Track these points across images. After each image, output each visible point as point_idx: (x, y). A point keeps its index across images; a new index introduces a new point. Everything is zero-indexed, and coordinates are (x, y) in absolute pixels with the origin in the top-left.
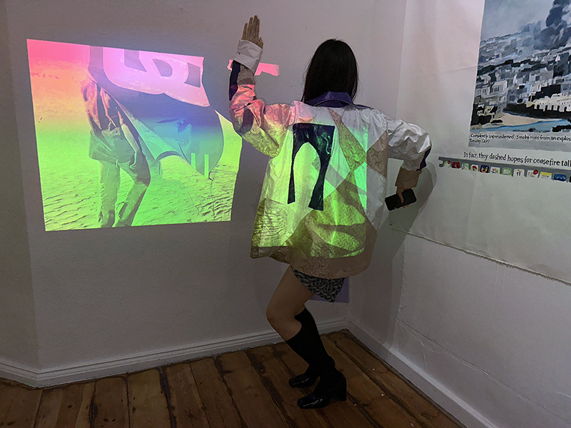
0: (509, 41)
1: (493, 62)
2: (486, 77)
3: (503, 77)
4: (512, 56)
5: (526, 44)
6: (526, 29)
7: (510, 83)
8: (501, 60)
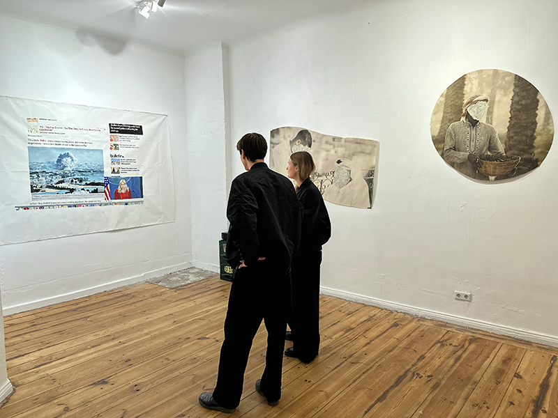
0: (43, 165)
1: (37, 171)
2: (35, 176)
3: (42, 176)
4: (45, 170)
5: (50, 167)
6: (49, 162)
7: (46, 179)
8: (40, 170)
